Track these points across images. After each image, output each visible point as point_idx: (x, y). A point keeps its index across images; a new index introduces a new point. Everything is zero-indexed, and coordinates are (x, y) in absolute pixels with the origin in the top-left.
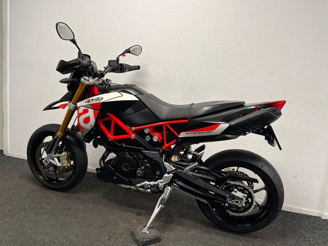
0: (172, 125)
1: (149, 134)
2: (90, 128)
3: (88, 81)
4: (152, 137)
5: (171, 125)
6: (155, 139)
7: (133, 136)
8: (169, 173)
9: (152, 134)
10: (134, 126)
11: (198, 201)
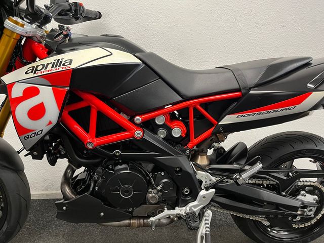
0: (206, 105)
1: (163, 126)
2: (46, 129)
3: (23, 26)
4: (169, 130)
5: (201, 104)
6: (177, 132)
7: (138, 134)
8: (207, 189)
9: (169, 124)
10: (140, 115)
11: (235, 218)
